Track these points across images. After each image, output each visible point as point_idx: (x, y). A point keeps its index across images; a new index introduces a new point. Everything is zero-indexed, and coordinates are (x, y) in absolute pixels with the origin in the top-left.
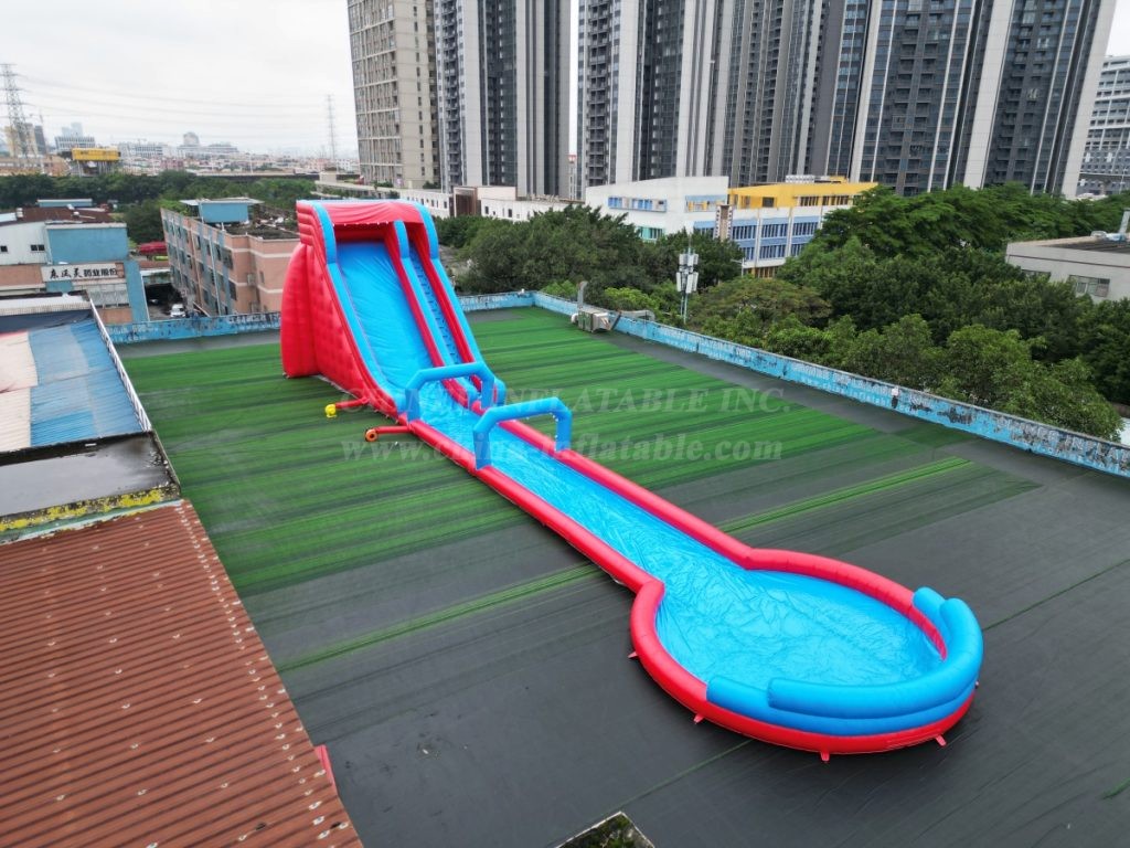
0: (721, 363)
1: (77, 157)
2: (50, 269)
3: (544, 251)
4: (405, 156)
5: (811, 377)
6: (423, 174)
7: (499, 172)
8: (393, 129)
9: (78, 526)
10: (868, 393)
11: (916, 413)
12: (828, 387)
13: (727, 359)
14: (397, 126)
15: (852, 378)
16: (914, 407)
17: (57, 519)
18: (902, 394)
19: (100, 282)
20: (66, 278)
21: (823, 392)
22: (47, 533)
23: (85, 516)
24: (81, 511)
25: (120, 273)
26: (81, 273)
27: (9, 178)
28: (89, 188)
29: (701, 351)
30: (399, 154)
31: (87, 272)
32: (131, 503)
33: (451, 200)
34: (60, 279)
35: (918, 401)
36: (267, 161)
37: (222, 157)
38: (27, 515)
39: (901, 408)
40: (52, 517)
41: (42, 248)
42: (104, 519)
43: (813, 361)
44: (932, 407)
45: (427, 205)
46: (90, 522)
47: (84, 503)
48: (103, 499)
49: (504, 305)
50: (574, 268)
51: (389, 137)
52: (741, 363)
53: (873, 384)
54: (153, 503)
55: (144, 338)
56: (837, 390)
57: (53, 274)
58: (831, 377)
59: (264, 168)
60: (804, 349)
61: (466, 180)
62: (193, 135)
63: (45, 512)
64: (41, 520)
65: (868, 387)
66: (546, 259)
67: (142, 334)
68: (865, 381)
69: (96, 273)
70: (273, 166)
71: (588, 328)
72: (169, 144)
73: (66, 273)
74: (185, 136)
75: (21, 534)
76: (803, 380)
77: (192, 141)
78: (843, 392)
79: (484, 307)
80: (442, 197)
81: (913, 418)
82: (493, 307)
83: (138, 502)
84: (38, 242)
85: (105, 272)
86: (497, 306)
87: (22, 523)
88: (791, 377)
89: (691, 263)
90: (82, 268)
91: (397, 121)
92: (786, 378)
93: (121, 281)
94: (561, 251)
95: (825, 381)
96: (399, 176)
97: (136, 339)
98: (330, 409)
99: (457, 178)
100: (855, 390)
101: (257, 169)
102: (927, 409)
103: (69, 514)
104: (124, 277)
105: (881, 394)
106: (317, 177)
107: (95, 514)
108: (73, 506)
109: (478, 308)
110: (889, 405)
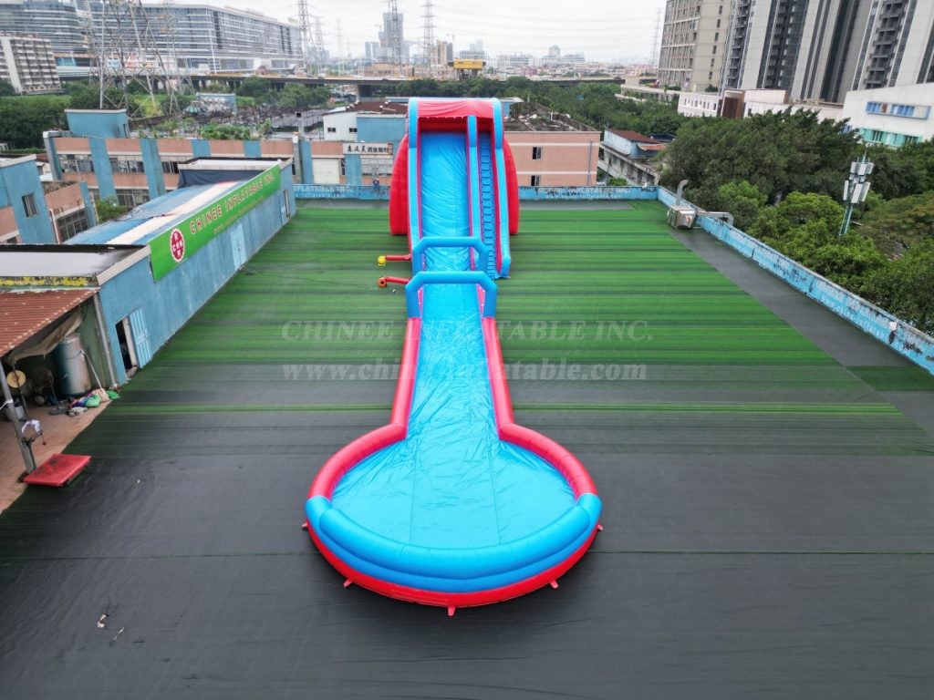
0: (767, 271)
1: (457, 66)
2: (348, 145)
3: (732, 152)
4: (696, 61)
5: (830, 298)
6: (710, 78)
7: (775, 76)
8: (691, 36)
9: (38, 291)
10: (872, 323)
11: (908, 353)
12: (842, 311)
13: (771, 268)
14: (695, 34)
15: (862, 304)
16: (908, 346)
17: (29, 285)
18: (899, 329)
19: (377, 157)
20: (357, 152)
21: (835, 315)
22: (22, 291)
23: (44, 286)
24: (42, 282)
25: (391, 151)
26: (366, 149)
27: (412, 81)
28: (459, 90)
29: (755, 258)
30: (691, 60)
31: (370, 149)
32: (69, 283)
33: (721, 102)
34: (353, 153)
35: (912, 340)
36: (601, 68)
37: (568, 65)
38: (13, 278)
39: (897, 346)
40: (26, 282)
41: (355, 130)
42: (53, 289)
43: (836, 282)
44: (923, 349)
45: (700, 107)
46: (45, 290)
47: (42, 278)
48: (53, 277)
49: (627, 197)
50: (760, 170)
51: (687, 45)
52: (780, 273)
53: (878, 313)
54: (82, 286)
55: (343, 196)
56: (847, 315)
57: (350, 148)
58: (845, 301)
59: (597, 74)
60: (836, 267)
61: (740, 84)
62: (556, 48)
63: (21, 279)
64: (20, 283)
65: (873, 317)
66: (731, 160)
67: (342, 193)
68: (871, 309)
69: (375, 150)
70: (604, 72)
71: (673, 224)
72: (534, 56)
73: (357, 149)
74: (551, 48)
75: (11, 289)
76: (823, 300)
77: (555, 53)
78: (852, 318)
79: (607, 197)
80: (713, 99)
81: (904, 358)
82: (616, 197)
83: (73, 283)
84: (354, 126)
85: (381, 150)
86: (620, 197)
87: (10, 283)
88: (815, 295)
89: (862, 172)
90: (367, 146)
91: (696, 29)
92: (811, 295)
93: (390, 157)
94: (750, 152)
95: (840, 304)
96: (688, 80)
97: (338, 196)
98: (382, 259)
99: (734, 82)
100: (863, 318)
101: (592, 75)
102: (918, 351)
103: (35, 283)
104: (392, 154)
105: (881, 325)
106: (623, 82)
107: (49, 286)
108: (37, 278)
109: (601, 197)
110: (886, 339)
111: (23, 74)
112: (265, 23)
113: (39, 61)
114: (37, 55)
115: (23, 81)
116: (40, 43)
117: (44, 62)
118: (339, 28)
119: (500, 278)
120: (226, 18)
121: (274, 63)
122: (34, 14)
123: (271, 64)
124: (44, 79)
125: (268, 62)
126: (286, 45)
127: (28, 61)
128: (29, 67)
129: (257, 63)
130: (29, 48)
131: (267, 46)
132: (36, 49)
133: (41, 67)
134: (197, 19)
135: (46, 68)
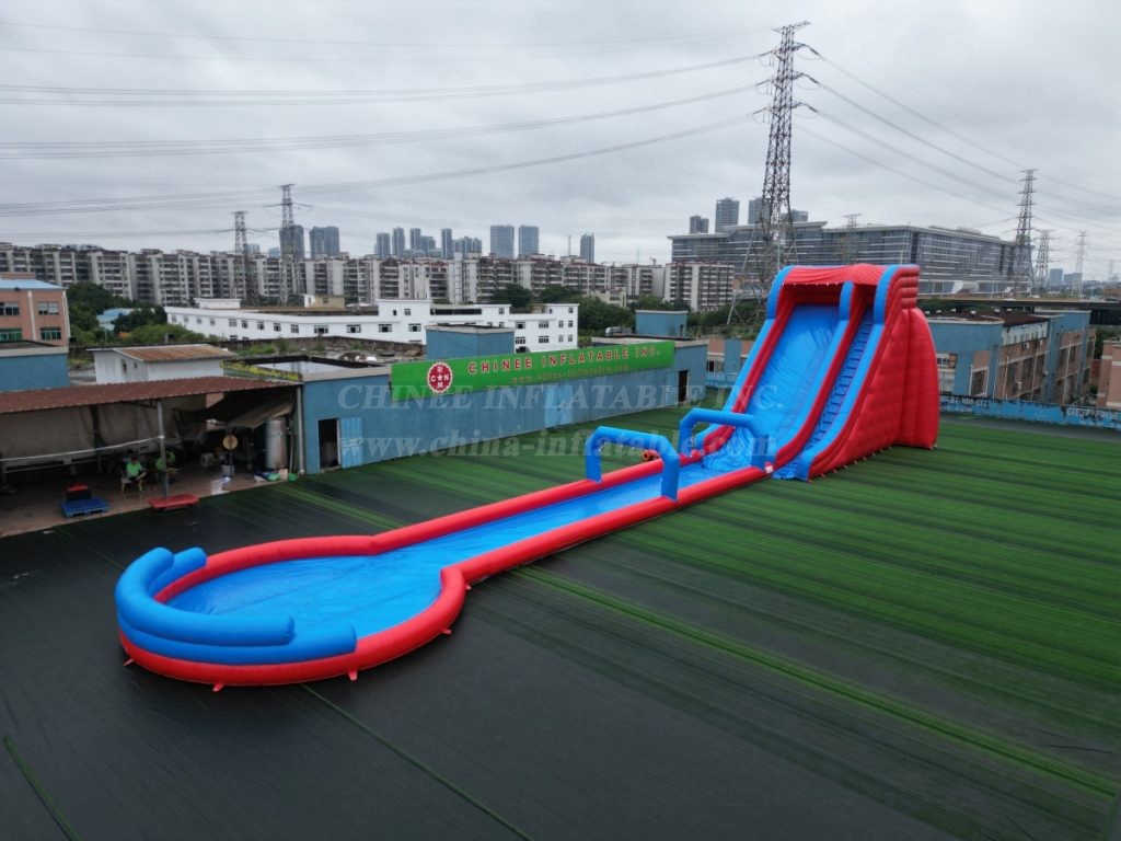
25: (952, 364)
93: (951, 371)
111: (702, 296)
112: (980, 242)
113: (719, 285)
114: (719, 280)
115: (700, 302)
116: (724, 269)
117: (723, 285)
118: (1082, 243)
119: (794, 479)
120: (930, 239)
121: (982, 287)
122: (736, 246)
123: (977, 287)
124: (719, 301)
125: (974, 285)
126: (1006, 266)
127: (709, 285)
128: (709, 291)
129: (958, 286)
130: (714, 274)
131: (977, 267)
132: (719, 274)
133: (719, 290)
134: (892, 240)
135: (724, 291)
